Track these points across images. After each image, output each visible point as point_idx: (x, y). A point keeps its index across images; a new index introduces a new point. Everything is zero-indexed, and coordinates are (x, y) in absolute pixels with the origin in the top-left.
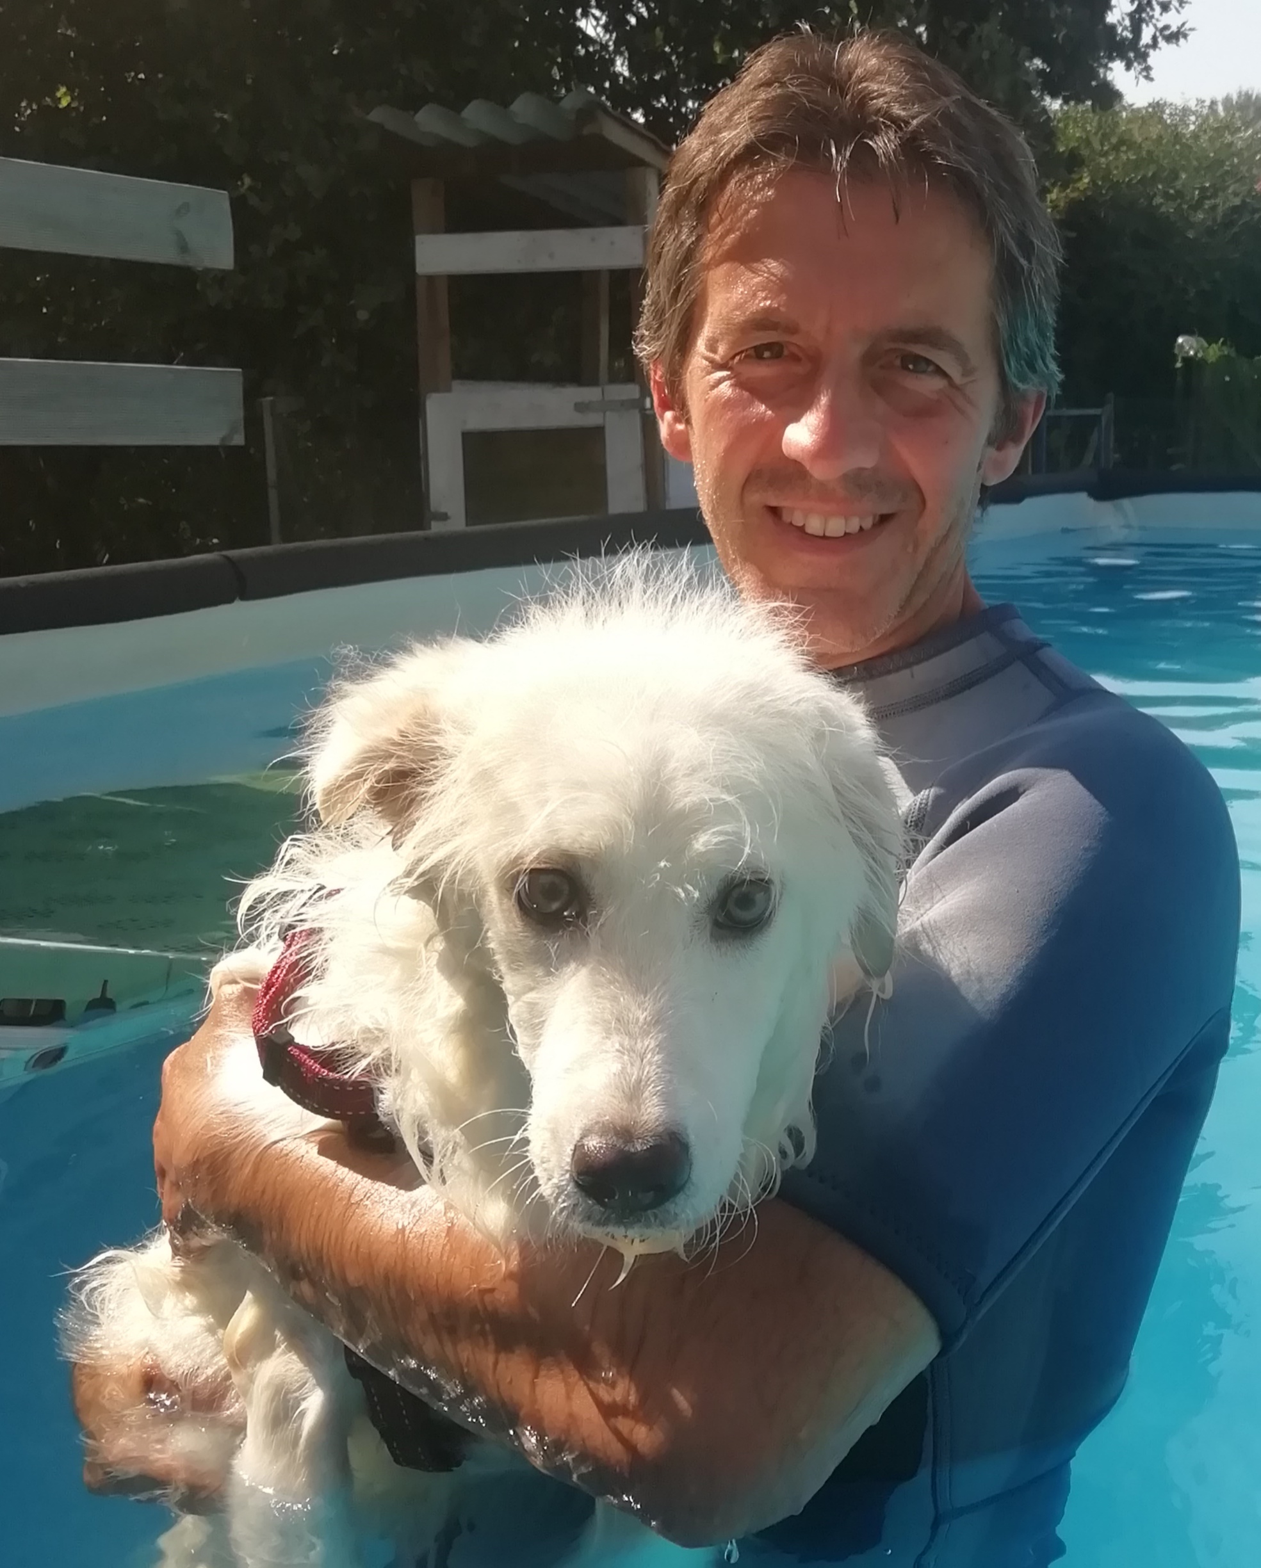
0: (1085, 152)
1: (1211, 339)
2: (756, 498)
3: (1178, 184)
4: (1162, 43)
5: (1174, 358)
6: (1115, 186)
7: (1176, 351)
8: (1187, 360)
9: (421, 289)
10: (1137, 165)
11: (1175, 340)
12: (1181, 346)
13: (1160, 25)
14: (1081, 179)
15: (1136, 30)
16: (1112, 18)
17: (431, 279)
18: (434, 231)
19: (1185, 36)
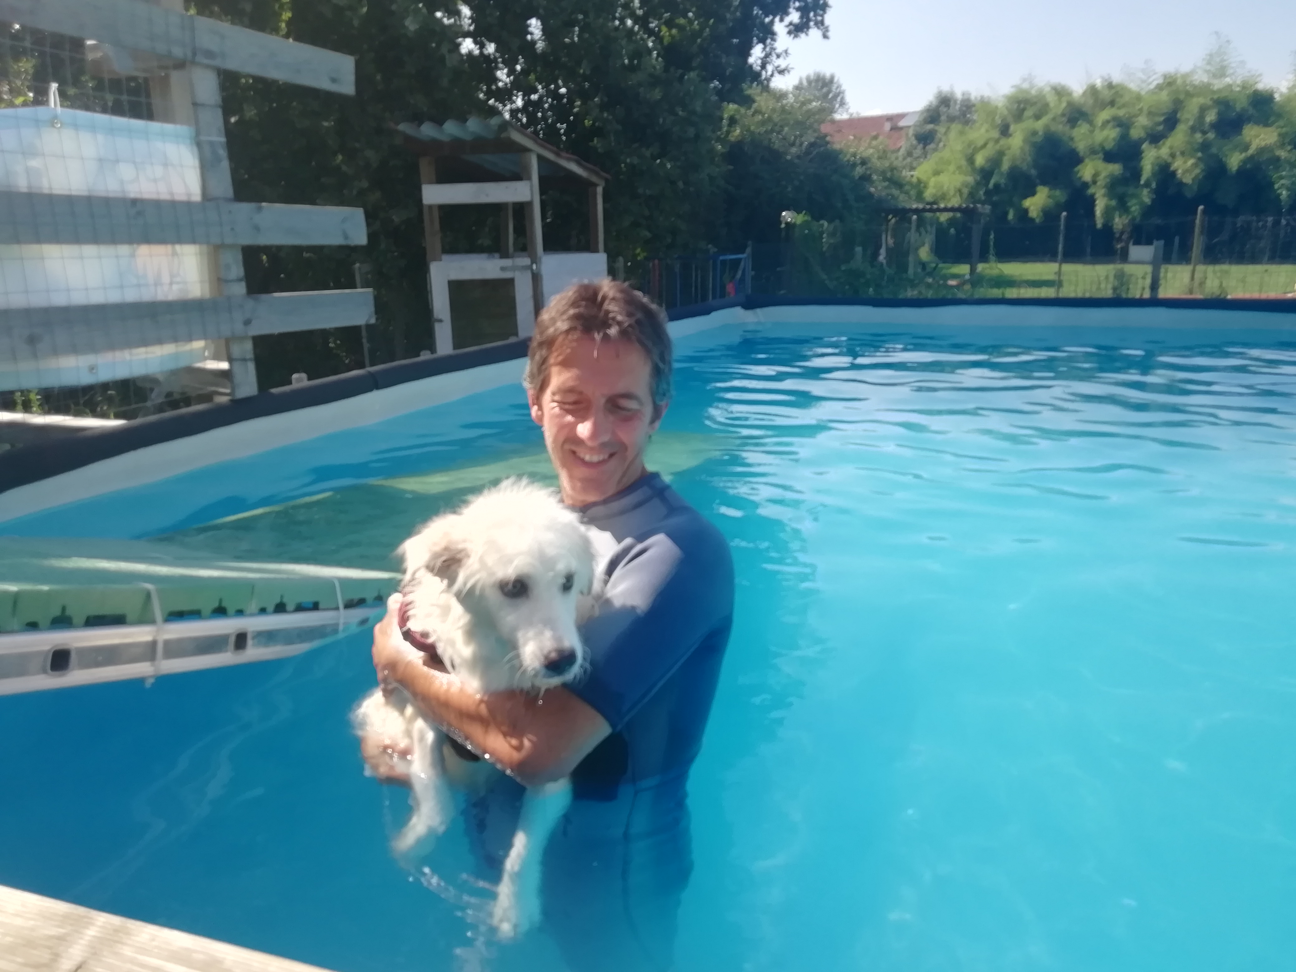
0: (737, 117)
1: (799, 212)
2: (567, 447)
3: (784, 133)
4: (776, 74)
5: (780, 223)
6: (752, 133)
7: (782, 219)
8: (787, 224)
9: (426, 211)
10: (763, 123)
11: (781, 213)
12: (784, 216)
13: (776, 64)
14: (735, 130)
15: (763, 66)
16: (751, 60)
17: (430, 207)
18: (431, 182)
19: (789, 72)
